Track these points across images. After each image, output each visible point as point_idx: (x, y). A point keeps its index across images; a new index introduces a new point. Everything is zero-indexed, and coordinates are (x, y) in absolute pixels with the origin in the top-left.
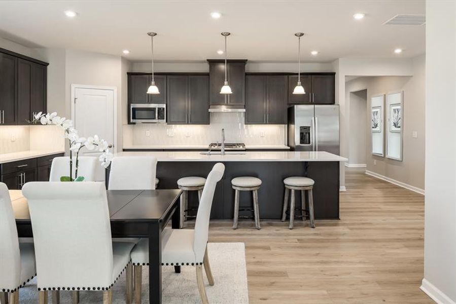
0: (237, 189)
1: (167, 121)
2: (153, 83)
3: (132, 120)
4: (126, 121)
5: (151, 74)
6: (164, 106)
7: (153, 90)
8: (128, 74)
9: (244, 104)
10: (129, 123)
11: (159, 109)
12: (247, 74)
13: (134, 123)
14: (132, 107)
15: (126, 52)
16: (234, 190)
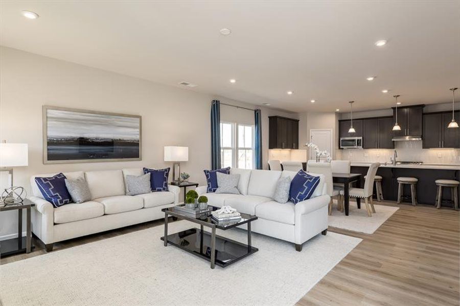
0: (400, 182)
1: (363, 147)
2: (352, 127)
3: (341, 147)
4: (338, 148)
5: (351, 120)
6: (361, 138)
7: (352, 130)
8: (339, 121)
9: (421, 134)
10: (340, 148)
11: (358, 140)
12: (423, 114)
13: (343, 149)
14: (341, 139)
15: (338, 110)
16: (398, 183)
